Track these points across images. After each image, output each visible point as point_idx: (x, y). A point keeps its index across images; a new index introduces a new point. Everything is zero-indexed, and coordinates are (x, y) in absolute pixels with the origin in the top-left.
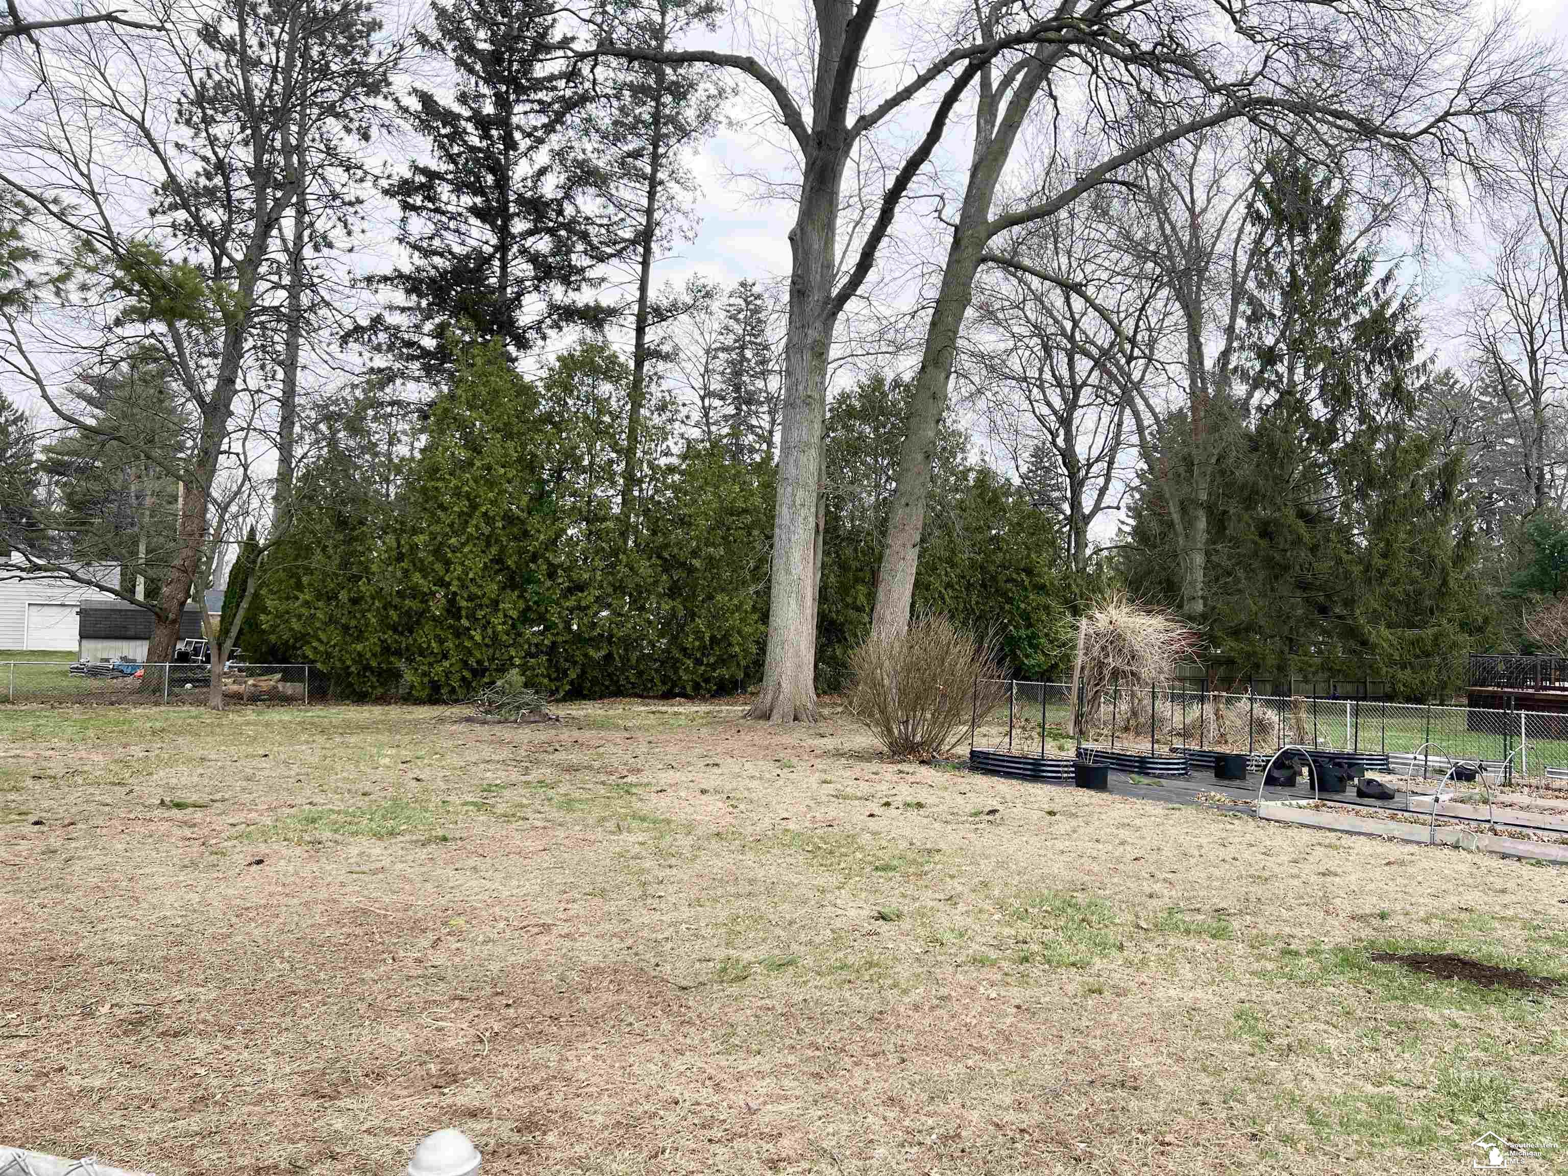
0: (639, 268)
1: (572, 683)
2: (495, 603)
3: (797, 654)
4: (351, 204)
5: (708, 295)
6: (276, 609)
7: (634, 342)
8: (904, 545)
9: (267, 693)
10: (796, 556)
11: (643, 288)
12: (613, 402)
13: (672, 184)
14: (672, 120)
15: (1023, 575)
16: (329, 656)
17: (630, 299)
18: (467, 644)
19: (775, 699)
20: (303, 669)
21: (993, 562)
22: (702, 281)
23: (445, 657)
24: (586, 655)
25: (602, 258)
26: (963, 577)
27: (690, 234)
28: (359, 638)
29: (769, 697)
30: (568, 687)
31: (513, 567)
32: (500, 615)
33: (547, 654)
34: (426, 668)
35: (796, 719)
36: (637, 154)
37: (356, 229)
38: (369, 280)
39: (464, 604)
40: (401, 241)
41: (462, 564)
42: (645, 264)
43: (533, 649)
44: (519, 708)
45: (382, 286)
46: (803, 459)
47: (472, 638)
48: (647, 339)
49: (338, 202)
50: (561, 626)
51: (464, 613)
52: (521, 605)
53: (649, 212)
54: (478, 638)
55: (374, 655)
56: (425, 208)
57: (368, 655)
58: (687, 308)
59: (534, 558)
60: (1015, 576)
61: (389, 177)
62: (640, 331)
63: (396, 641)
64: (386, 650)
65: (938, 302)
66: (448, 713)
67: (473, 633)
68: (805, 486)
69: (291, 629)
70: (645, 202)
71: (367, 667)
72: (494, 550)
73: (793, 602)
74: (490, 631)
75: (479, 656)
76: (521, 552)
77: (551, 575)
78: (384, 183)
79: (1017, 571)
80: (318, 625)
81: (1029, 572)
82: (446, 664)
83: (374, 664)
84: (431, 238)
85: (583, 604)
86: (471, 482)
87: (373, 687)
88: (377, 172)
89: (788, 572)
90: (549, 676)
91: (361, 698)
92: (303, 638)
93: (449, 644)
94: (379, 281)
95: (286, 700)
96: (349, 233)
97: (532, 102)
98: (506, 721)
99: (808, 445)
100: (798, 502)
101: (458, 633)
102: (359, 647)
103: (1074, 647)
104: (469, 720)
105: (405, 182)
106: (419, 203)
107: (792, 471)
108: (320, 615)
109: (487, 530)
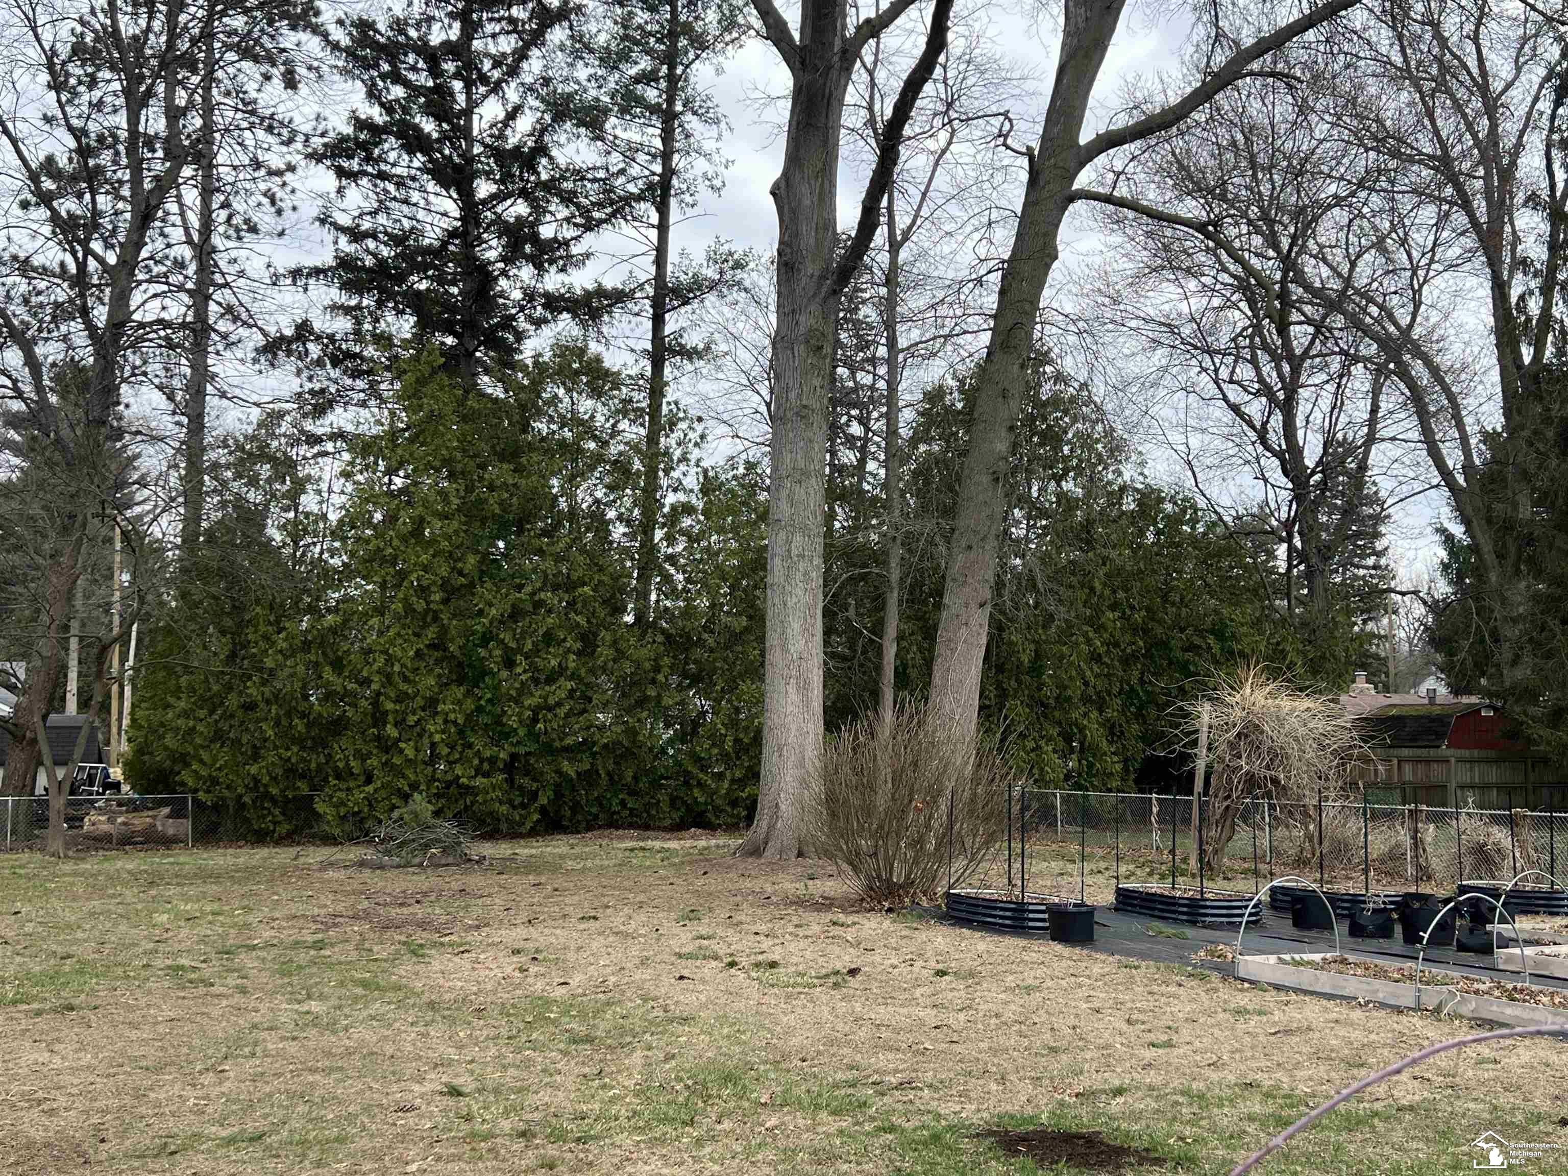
0: (653, 234)
1: (543, 810)
2: (431, 704)
3: (801, 764)
4: (279, 173)
5: (738, 265)
6: (148, 719)
7: (650, 335)
8: (967, 605)
9: (143, 833)
10: (795, 626)
11: (660, 261)
12: (600, 419)
13: (689, 117)
14: (687, 29)
15: (1211, 640)
16: (215, 781)
17: (643, 277)
18: (397, 761)
19: (771, 827)
20: (186, 799)
21: (1161, 622)
22: (726, 247)
23: (369, 780)
24: (559, 772)
25: (590, 226)
26: (1116, 645)
27: (717, 183)
28: (256, 757)
29: (764, 824)
30: (536, 817)
31: (457, 653)
32: (439, 720)
33: (502, 771)
34: (343, 795)
35: (800, 854)
36: (648, 78)
37: (286, 205)
38: (296, 273)
39: (389, 706)
40: (323, 222)
41: (385, 652)
42: (663, 228)
43: (486, 766)
44: (427, 846)
45: (312, 281)
46: (800, 492)
47: (401, 751)
48: (668, 329)
49: (263, 172)
50: (522, 732)
51: (390, 718)
52: (469, 705)
53: (666, 156)
54: (410, 752)
55: (274, 779)
56: (365, 173)
57: (266, 779)
58: (713, 286)
59: (486, 639)
60: (1197, 641)
61: (323, 135)
62: (658, 321)
63: (304, 760)
64: (291, 772)
65: (1010, 261)
66: (338, 856)
67: (402, 745)
68: (804, 530)
69: (166, 748)
70: (658, 143)
71: (267, 796)
72: (431, 633)
73: (791, 689)
74: (426, 741)
75: (412, 777)
76: (468, 632)
77: (509, 664)
78: (317, 142)
79: (1200, 632)
80: (199, 741)
81: (1220, 635)
82: (370, 789)
83: (274, 791)
84: (374, 213)
85: (551, 701)
86: (396, 542)
87: (275, 823)
88: (306, 128)
89: (785, 650)
90: (510, 802)
91: (261, 838)
92: (183, 760)
93: (373, 762)
94: (309, 275)
95: (167, 842)
96: (279, 212)
97: (499, 20)
98: (408, 864)
99: (805, 474)
100: (795, 552)
101: (387, 747)
102: (254, 770)
103: (1195, 743)
104: (362, 864)
105: (343, 139)
106: (356, 168)
107: (783, 510)
108: (200, 728)
109: (420, 605)
